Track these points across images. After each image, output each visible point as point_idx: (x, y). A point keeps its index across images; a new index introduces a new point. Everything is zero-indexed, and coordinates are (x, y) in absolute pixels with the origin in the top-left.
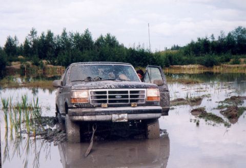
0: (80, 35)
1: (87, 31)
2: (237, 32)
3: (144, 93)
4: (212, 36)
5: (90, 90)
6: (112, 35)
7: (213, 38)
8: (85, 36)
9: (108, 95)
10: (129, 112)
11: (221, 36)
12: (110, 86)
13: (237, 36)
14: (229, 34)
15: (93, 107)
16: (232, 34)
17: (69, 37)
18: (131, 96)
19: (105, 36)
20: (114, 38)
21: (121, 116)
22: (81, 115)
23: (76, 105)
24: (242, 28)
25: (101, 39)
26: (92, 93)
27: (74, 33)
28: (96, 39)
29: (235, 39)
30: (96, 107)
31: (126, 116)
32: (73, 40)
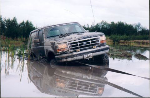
0: (10, 20)
1: (14, 18)
2: (101, 23)
3: (98, 39)
4: (88, 25)
5: (68, 43)
6: (29, 21)
7: (88, 26)
8: (13, 21)
9: (78, 44)
10: (92, 52)
11: (92, 25)
12: (79, 38)
13: (101, 26)
14: (97, 24)
15: (71, 52)
16: (99, 24)
17: (4, 21)
18: (92, 42)
19: (25, 21)
20: (31, 23)
21: (89, 55)
22: (65, 59)
23: (60, 53)
24: (104, 22)
25: (23, 23)
26: (69, 44)
27: (7, 19)
28: (20, 23)
29: (100, 27)
30: (73, 52)
31: (91, 54)
32: (6, 23)
